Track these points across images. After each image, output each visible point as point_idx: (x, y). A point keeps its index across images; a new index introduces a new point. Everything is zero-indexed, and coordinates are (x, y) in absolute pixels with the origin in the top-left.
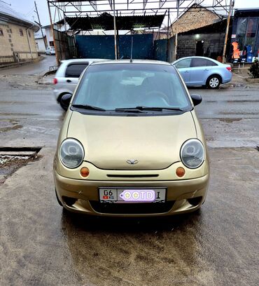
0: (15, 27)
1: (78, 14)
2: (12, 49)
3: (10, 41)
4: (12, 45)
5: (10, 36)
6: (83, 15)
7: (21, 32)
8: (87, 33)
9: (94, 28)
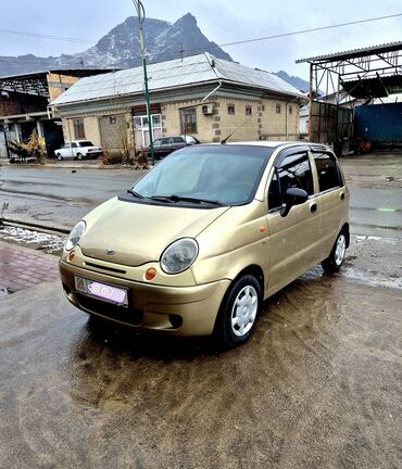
0: (271, 102)
1: (361, 75)
2: (259, 132)
3: (259, 120)
4: (260, 126)
5: (260, 115)
6: (371, 75)
7: (278, 108)
8: (377, 101)
9: (390, 93)
